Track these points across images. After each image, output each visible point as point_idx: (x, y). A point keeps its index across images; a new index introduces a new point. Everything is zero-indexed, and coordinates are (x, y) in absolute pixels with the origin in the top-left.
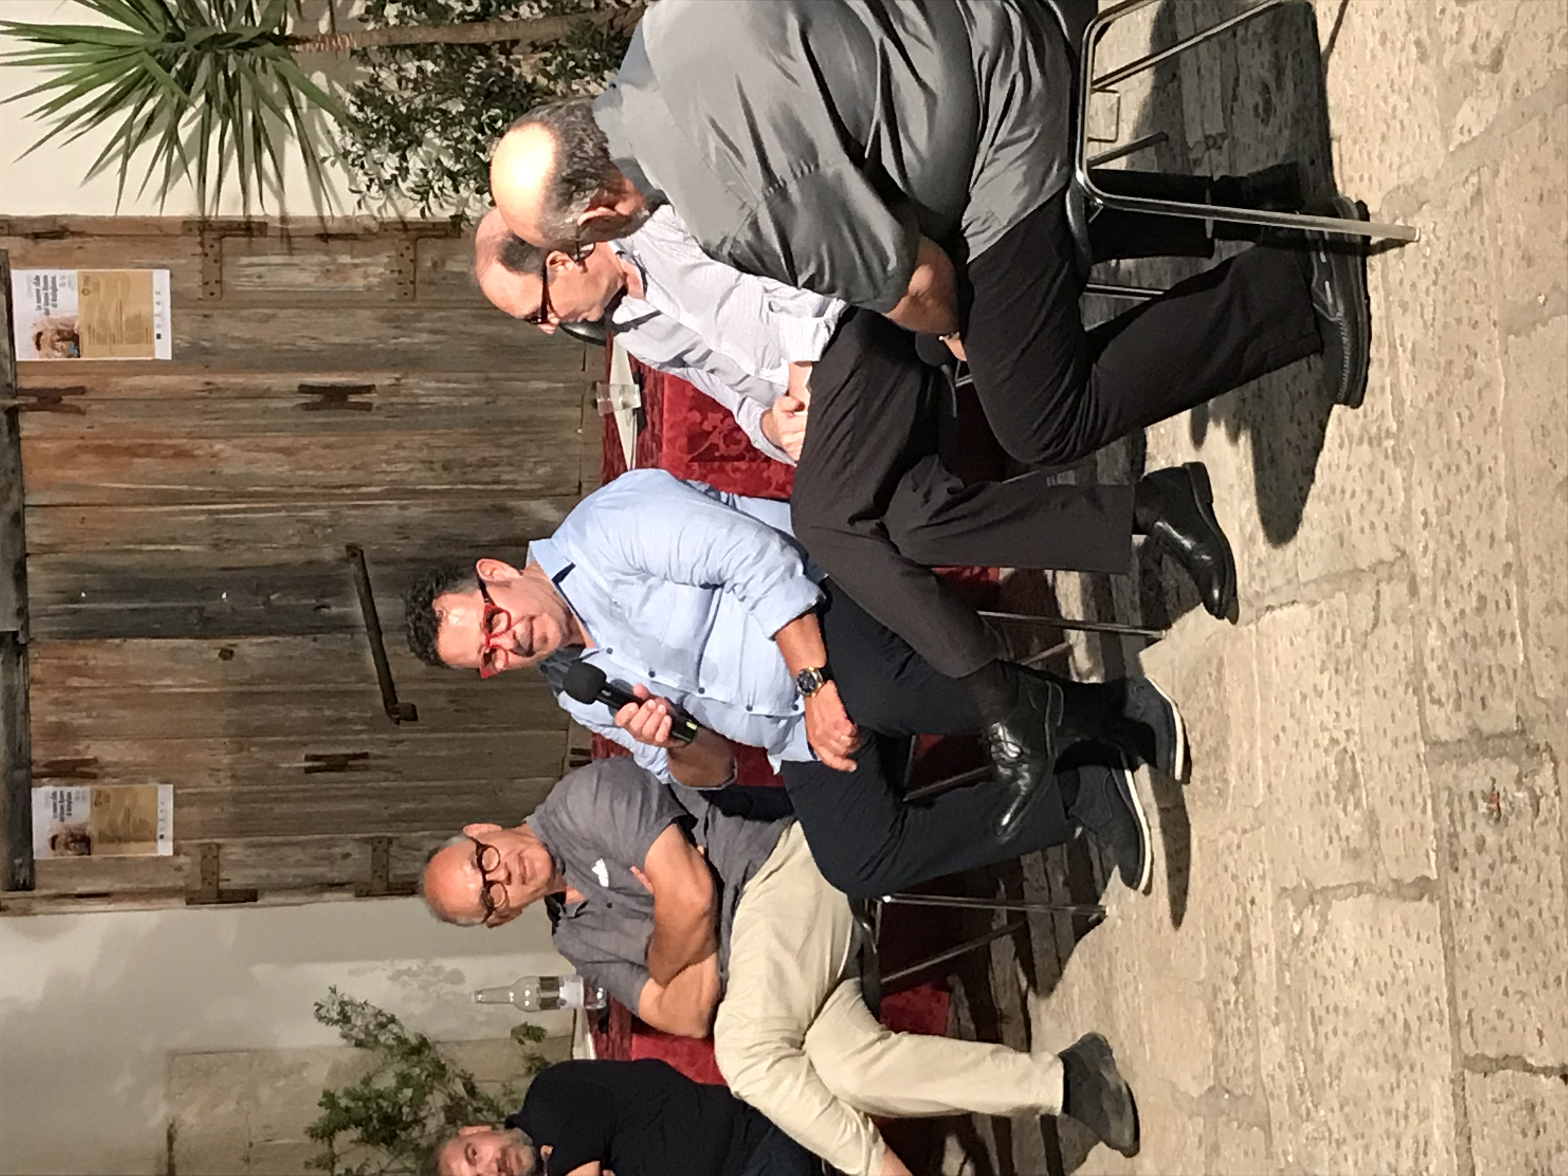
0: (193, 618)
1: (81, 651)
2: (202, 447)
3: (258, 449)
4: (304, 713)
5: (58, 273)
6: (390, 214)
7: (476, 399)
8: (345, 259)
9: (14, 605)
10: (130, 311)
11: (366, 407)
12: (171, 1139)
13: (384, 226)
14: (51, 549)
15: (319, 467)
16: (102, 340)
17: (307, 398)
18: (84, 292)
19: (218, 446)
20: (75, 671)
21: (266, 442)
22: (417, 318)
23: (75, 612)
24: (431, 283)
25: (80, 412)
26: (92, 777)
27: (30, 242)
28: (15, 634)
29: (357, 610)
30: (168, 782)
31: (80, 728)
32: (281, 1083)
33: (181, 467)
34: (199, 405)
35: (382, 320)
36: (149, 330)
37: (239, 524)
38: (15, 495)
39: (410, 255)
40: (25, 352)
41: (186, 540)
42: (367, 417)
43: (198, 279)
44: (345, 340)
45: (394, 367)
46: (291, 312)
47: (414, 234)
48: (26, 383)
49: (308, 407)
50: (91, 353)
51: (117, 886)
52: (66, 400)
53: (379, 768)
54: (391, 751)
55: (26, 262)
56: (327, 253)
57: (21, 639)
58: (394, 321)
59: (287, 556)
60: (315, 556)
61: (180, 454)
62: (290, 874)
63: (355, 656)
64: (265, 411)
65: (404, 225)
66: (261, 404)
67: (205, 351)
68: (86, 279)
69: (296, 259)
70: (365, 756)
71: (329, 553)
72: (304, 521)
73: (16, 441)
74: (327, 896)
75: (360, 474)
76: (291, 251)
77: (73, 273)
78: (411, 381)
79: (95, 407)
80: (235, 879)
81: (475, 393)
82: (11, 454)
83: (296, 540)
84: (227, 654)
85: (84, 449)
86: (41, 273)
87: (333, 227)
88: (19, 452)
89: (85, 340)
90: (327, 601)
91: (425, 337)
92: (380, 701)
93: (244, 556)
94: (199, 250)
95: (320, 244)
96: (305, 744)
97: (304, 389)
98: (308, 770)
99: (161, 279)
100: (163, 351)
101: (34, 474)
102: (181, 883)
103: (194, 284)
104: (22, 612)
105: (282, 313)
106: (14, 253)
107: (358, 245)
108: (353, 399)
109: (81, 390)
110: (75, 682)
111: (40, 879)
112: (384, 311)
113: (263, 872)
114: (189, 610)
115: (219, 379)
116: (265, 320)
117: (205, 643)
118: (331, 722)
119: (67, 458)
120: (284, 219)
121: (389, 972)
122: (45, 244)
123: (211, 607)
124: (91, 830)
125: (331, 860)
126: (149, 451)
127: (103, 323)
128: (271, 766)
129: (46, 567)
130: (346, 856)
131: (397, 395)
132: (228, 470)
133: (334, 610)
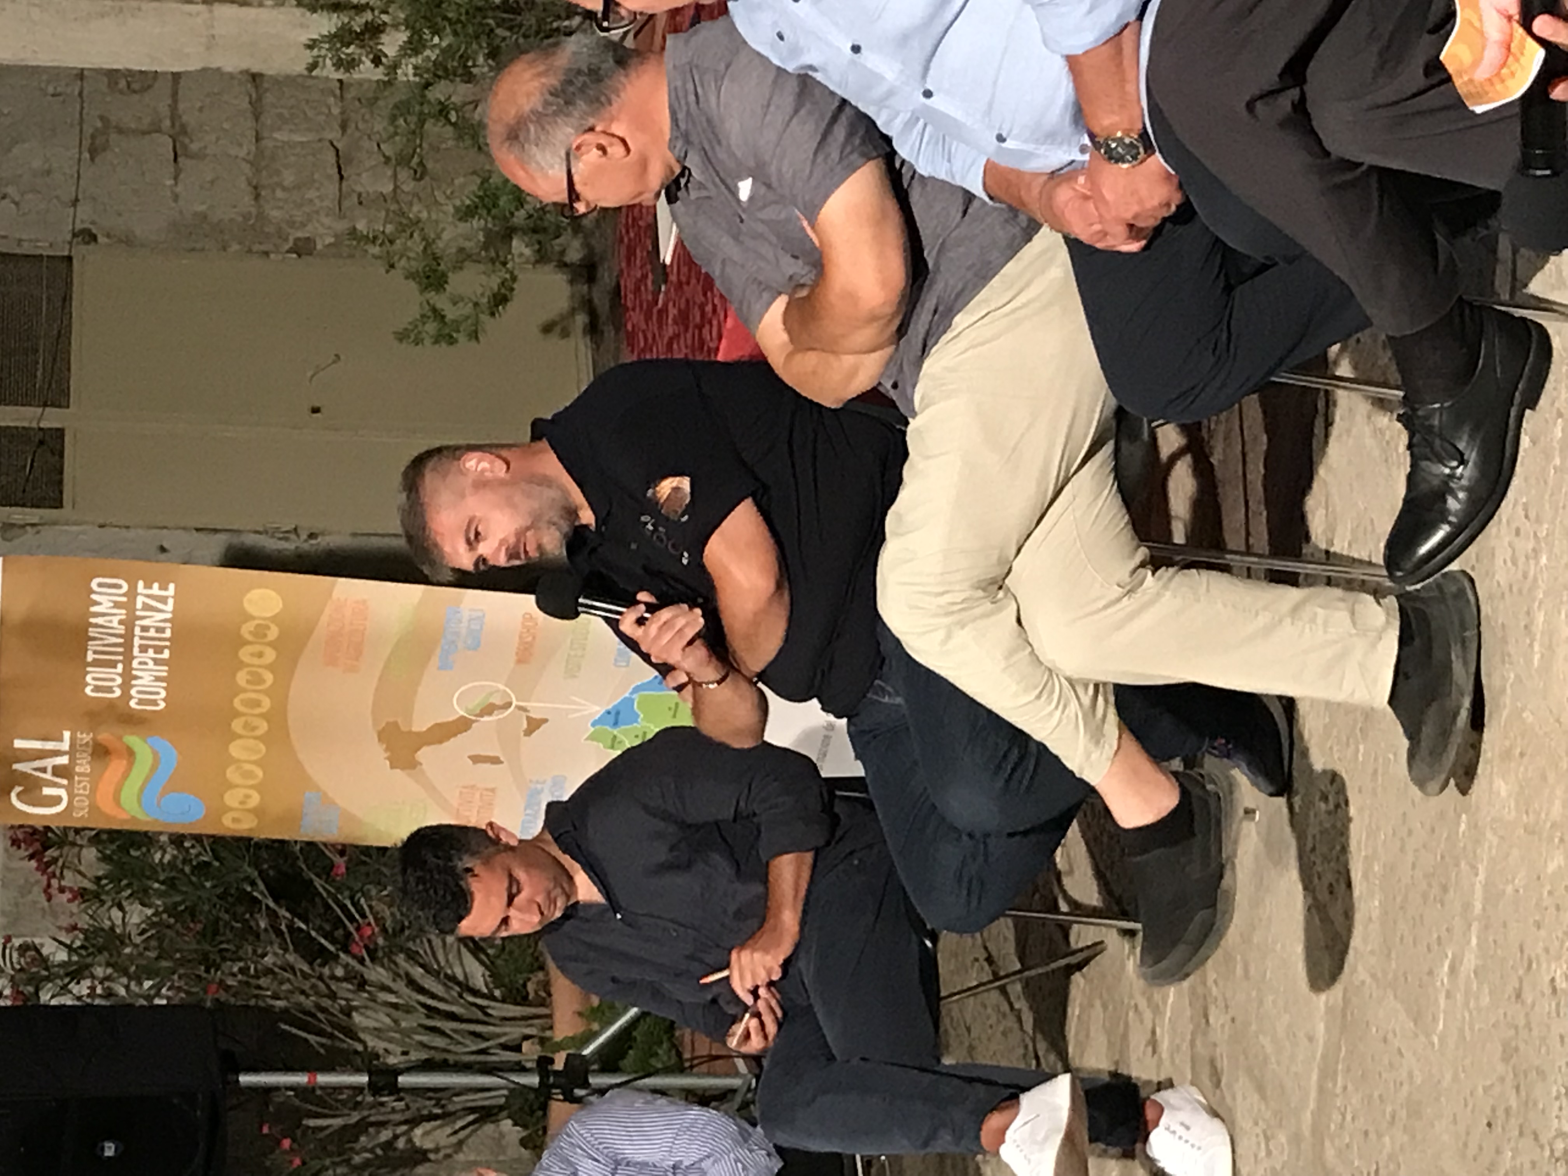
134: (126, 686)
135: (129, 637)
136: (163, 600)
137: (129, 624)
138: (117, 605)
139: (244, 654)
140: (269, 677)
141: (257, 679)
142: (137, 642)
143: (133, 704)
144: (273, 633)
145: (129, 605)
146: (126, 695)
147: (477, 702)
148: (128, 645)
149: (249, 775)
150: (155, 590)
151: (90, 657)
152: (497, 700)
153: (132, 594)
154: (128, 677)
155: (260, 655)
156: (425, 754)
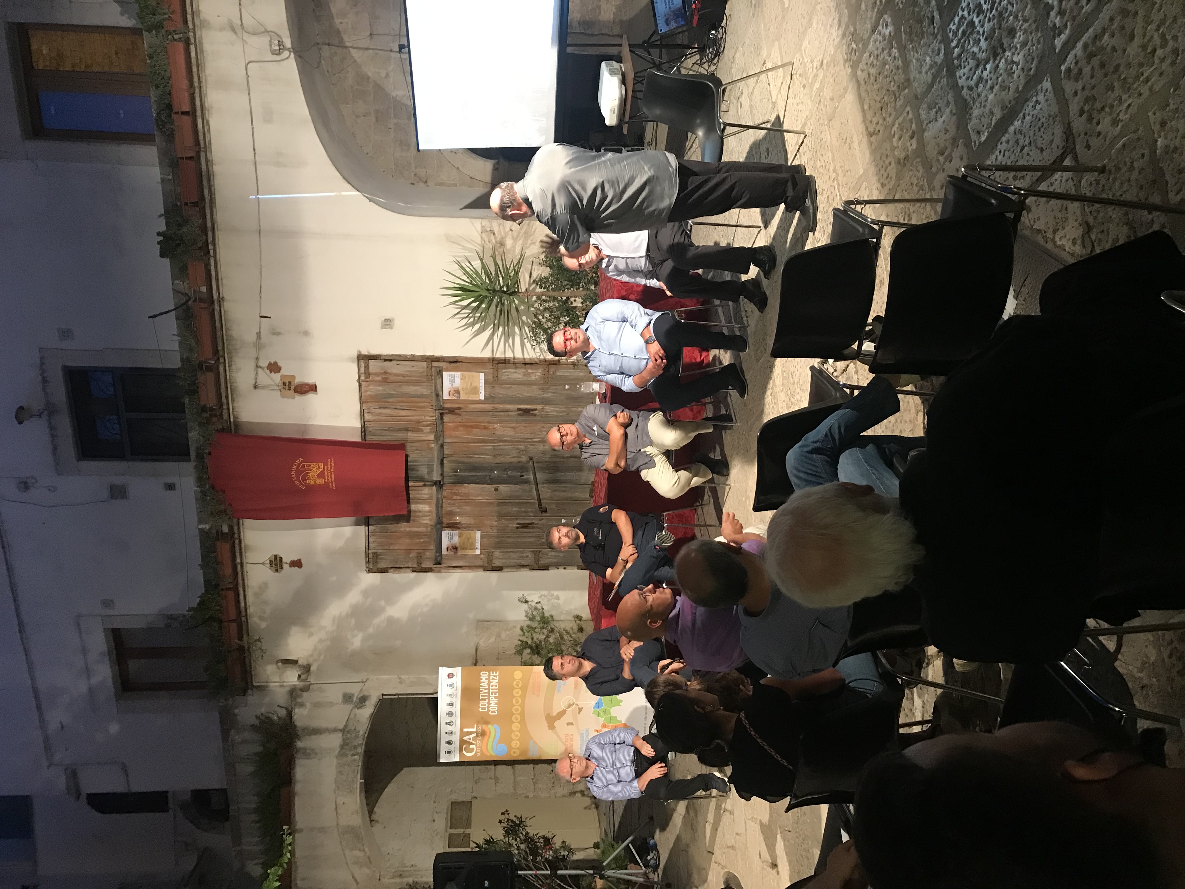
0: (487, 478)
1: (457, 488)
2: (491, 426)
3: (506, 427)
4: (516, 509)
5: (455, 373)
6: (542, 357)
7: (564, 413)
8: (530, 371)
9: (440, 472)
10: (474, 385)
11: (535, 415)
12: (476, 650)
13: (540, 361)
14: (451, 456)
15: (522, 433)
16: (466, 394)
17: (519, 412)
18: (462, 379)
19: (496, 426)
20: (455, 494)
21: (508, 425)
22: (548, 389)
23: (456, 475)
24: (552, 378)
25: (460, 415)
26: (458, 528)
27: (448, 364)
28: (440, 481)
29: (531, 477)
30: (479, 530)
31: (456, 512)
32: (508, 633)
33: (485, 432)
34: (491, 413)
35: (539, 389)
36: (478, 391)
37: (501, 449)
38: (442, 439)
39: (547, 370)
40: (446, 397)
41: (487, 454)
42: (534, 418)
43: (491, 376)
44: (529, 395)
45: (542, 403)
46: (516, 386)
47: (548, 363)
48: (446, 406)
49: (519, 415)
50: (463, 397)
51: (464, 564)
52: (457, 411)
53: (537, 527)
54: (540, 522)
55: (448, 370)
56: (525, 369)
57: (442, 483)
58: (543, 390)
59: (513, 460)
60: (520, 459)
61: (486, 428)
62: (512, 562)
63: (530, 491)
64: (508, 415)
65: (545, 361)
66: (507, 413)
67: (493, 397)
68: (463, 375)
69: (517, 371)
70: (533, 523)
71: (524, 459)
72: (518, 449)
73: (442, 423)
74: (522, 569)
75: (533, 435)
76: (516, 368)
77: (459, 373)
78: (547, 407)
79: (464, 413)
80: (497, 563)
81: (564, 411)
82: (441, 426)
83: (516, 455)
84: (496, 490)
85: (461, 426)
86: (451, 373)
87: (527, 361)
88: (443, 426)
89: (462, 393)
90: (523, 474)
91: (550, 394)
92: (537, 506)
93: (501, 459)
94: (492, 367)
95: (523, 366)
96: (517, 519)
97: (519, 409)
98: (517, 528)
99: (482, 376)
100: (482, 397)
101: (447, 433)
102: (482, 564)
103: (490, 377)
104: (442, 475)
105: (513, 386)
106: (444, 367)
107: (533, 366)
108: (531, 413)
109: (460, 408)
110: (455, 497)
111: (444, 561)
112: (540, 387)
113: (504, 561)
114: (486, 476)
115: (496, 406)
116: (509, 388)
117: (490, 486)
118: (524, 512)
119: (455, 428)
120: (514, 358)
121: (539, 595)
122: (453, 365)
123: (493, 475)
124: (458, 545)
125: (523, 557)
126: (477, 427)
127: (467, 389)
128: (507, 526)
129: (449, 462)
130: (527, 556)
131: (543, 411)
132: (498, 433)
133: (525, 477)
134: (488, 707)
135: (489, 689)
136: (496, 676)
137: (489, 685)
138: (486, 679)
139: (514, 692)
140: (520, 700)
141: (517, 702)
142: (491, 691)
143: (490, 712)
144: (520, 684)
145: (488, 679)
146: (489, 710)
147: (566, 704)
148: (489, 693)
149: (517, 736)
150: (494, 674)
151: (481, 697)
152: (571, 703)
153: (489, 676)
154: (489, 703)
155: (517, 693)
156: (557, 724)
